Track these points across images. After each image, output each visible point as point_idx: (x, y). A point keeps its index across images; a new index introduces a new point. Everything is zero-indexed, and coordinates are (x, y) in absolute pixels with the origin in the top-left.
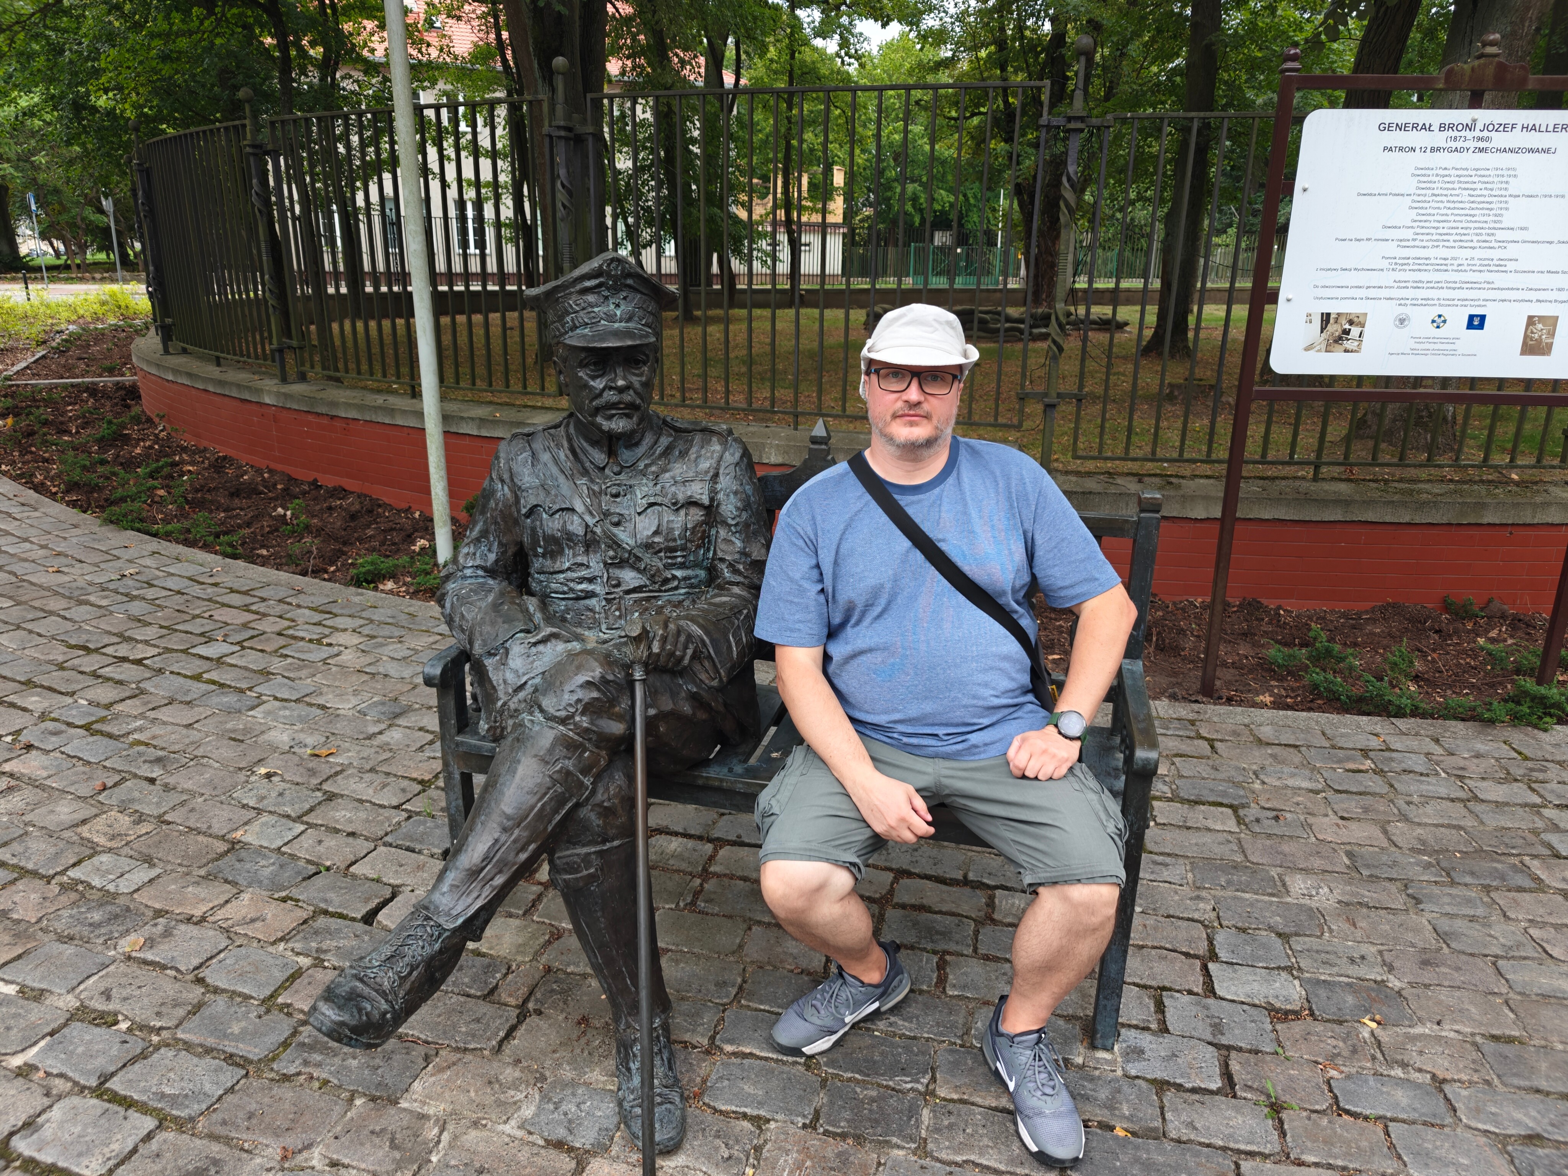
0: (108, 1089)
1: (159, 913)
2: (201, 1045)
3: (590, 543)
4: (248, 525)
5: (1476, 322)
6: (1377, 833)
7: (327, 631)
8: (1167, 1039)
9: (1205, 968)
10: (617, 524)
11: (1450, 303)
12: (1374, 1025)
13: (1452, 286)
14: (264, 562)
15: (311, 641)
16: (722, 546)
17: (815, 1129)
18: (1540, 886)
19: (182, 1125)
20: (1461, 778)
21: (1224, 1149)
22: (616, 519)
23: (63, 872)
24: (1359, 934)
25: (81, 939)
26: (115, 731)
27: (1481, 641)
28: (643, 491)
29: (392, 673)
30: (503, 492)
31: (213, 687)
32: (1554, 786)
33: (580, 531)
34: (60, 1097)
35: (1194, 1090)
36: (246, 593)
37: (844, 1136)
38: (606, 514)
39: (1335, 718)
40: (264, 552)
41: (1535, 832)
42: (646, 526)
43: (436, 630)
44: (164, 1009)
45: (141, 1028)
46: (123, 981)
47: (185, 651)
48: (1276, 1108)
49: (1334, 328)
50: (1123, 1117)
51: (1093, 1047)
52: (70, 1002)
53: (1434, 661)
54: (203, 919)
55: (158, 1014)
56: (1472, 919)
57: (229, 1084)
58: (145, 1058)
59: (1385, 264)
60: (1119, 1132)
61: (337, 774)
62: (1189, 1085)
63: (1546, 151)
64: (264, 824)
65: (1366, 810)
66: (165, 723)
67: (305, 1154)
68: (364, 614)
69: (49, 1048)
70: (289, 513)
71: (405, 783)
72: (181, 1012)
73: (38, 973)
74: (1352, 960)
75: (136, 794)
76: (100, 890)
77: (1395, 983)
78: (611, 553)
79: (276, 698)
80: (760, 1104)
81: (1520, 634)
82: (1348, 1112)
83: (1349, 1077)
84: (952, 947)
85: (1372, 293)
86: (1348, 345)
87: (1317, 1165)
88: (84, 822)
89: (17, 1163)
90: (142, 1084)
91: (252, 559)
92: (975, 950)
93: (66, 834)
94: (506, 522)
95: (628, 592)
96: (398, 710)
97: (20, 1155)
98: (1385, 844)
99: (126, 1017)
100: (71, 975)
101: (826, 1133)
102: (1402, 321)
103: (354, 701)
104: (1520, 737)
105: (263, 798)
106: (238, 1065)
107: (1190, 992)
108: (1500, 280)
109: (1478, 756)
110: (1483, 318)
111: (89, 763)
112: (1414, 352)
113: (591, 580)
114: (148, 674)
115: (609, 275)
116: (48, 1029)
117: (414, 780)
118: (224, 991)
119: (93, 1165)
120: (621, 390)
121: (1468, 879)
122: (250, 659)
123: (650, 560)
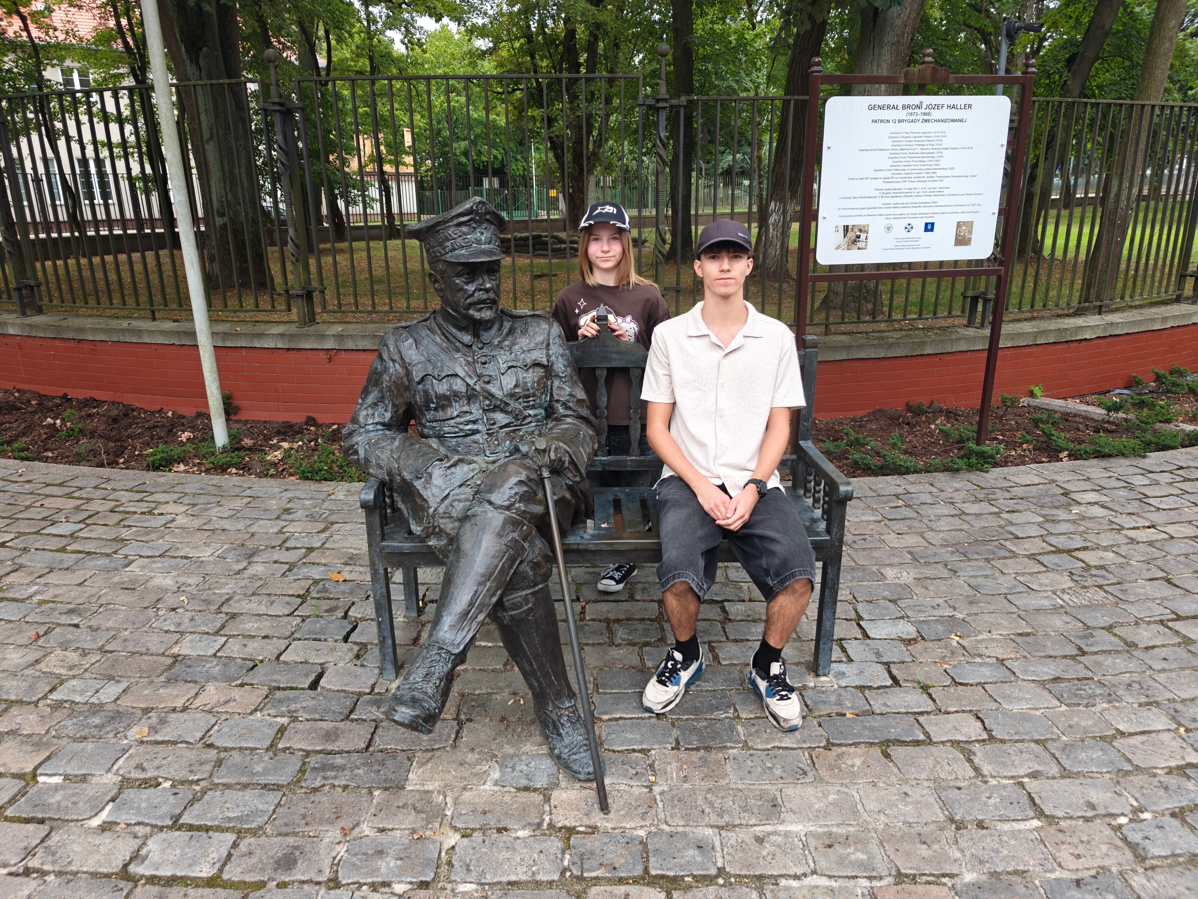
0: (183, 824)
1: (146, 711)
2: (238, 784)
3: (471, 396)
4: (24, 434)
5: (929, 227)
6: (920, 539)
7: (153, 505)
8: (854, 665)
9: (859, 625)
10: (488, 382)
11: (914, 216)
12: (957, 638)
13: (915, 205)
14: (55, 460)
15: (142, 513)
16: (558, 392)
17: (678, 749)
18: (1014, 555)
19: (254, 832)
20: (952, 503)
21: (907, 713)
22: (487, 379)
23: (45, 697)
24: (931, 593)
25: (93, 737)
26: (18, 595)
27: (933, 427)
28: (503, 359)
29: (228, 527)
30: (394, 369)
31: (82, 556)
32: (1002, 501)
33: (464, 390)
34: (146, 837)
35: (879, 688)
36: (61, 485)
37: (698, 749)
38: (480, 376)
39: (873, 479)
40: (50, 454)
41: (1000, 526)
42: (508, 382)
43: (244, 494)
44: (193, 768)
45: (182, 783)
46: (148, 757)
47: (37, 533)
48: (925, 688)
49: (851, 235)
50: (848, 708)
51: (818, 675)
52: (111, 779)
53: (910, 442)
54: (185, 709)
55: (191, 771)
56: (986, 576)
57: (276, 802)
58: (198, 800)
59: (877, 193)
60: (849, 715)
61: (228, 600)
62: (875, 686)
63: (961, 121)
64: (191, 641)
65: (910, 528)
66: (56, 585)
67: (357, 830)
68: (176, 489)
69: (118, 809)
70: (58, 422)
71: (287, 599)
72: (208, 767)
73: (74, 763)
74: (933, 608)
75: (70, 636)
76: (86, 703)
77: (959, 616)
78: (487, 402)
79: (141, 556)
80: (641, 742)
81: (952, 420)
82: (961, 684)
83: (954, 666)
84: (713, 638)
85: (871, 212)
86: (860, 245)
87: (956, 712)
88: (37, 661)
89: (143, 881)
90: (209, 815)
91: (46, 460)
92: (727, 638)
93: (28, 672)
94: (398, 390)
95: (501, 428)
96: (250, 552)
97: (142, 876)
98: (926, 544)
99: (166, 779)
100: (102, 761)
101: (686, 749)
102: (889, 228)
103: (209, 551)
104: (976, 477)
105: (179, 625)
106: (274, 790)
107: (856, 639)
108: (941, 200)
109: (957, 490)
110: (933, 224)
111: (11, 621)
112: (897, 248)
113: (474, 422)
114: (17, 553)
116: (109, 798)
117: (293, 595)
118: (232, 749)
119: (204, 869)
120: (487, 291)
121: (976, 557)
122: (98, 532)
123: (514, 405)
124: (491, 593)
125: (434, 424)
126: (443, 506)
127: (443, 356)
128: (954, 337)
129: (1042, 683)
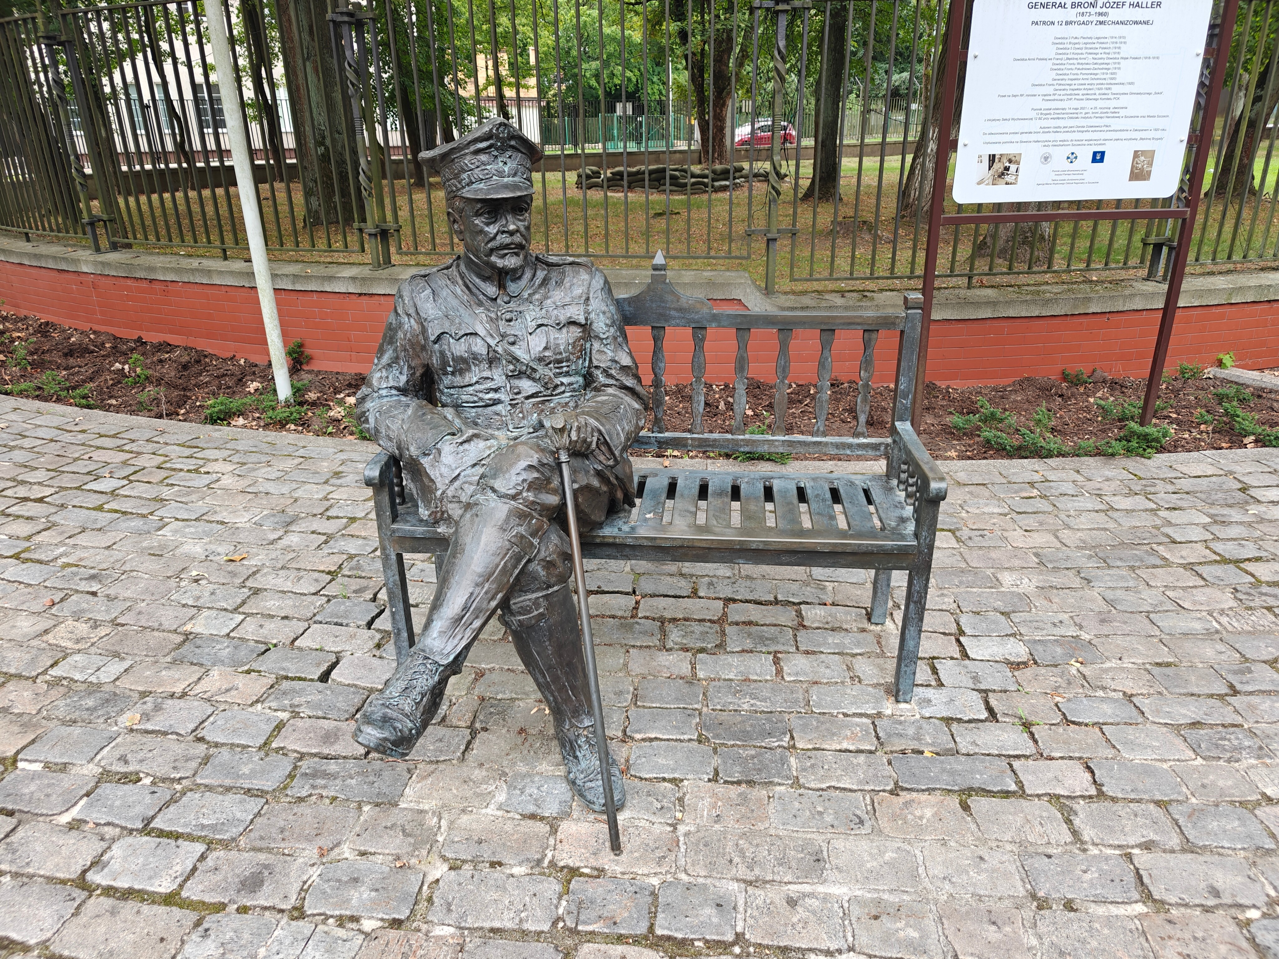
0: (153, 829)
1: (144, 694)
2: (221, 786)
3: (492, 360)
4: (91, 379)
5: (1098, 157)
6: (1052, 538)
7: (201, 462)
8: (944, 691)
9: (958, 641)
10: (513, 343)
11: (1079, 143)
12: (1078, 665)
13: (1082, 130)
14: (117, 410)
15: (189, 471)
16: (597, 356)
17: (717, 781)
18: (1167, 563)
19: (226, 845)
20: (1099, 495)
21: (999, 756)
22: (512, 339)
23: (45, 672)
24: (1055, 607)
25: (83, 721)
26: (43, 557)
27: (1092, 400)
28: (532, 315)
29: (272, 490)
30: (410, 325)
31: (118, 515)
32: (1162, 495)
33: (484, 352)
34: (114, 840)
35: (970, 721)
36: (114, 436)
37: (739, 783)
38: (503, 336)
39: (1006, 462)
40: (114, 402)
41: (1156, 527)
42: (537, 343)
43: (297, 454)
44: (177, 764)
45: (164, 780)
46: (134, 747)
47: (78, 488)
48: (1027, 725)
49: (998, 167)
50: (928, 744)
51: (897, 701)
52: (93, 770)
53: (1061, 417)
54: (184, 695)
55: (174, 768)
56: (1127, 589)
57: (256, 811)
58: (176, 802)
59: (1033, 114)
60: (927, 754)
61: (254, 573)
62: (966, 718)
63: (1146, 23)
64: (207, 618)
65: (1041, 524)
66: (85, 547)
67: (336, 851)
68: (228, 446)
69: (90, 805)
70: (126, 367)
71: (316, 575)
72: (194, 764)
73: (57, 750)
74: (1054, 625)
75: (85, 605)
76: (84, 682)
77: (1085, 636)
78: (511, 367)
79: (177, 519)
80: (674, 770)
81: (1117, 393)
82: (1074, 723)
83: (1069, 700)
84: (780, 648)
85: (1025, 137)
86: (1008, 178)
87: (1062, 758)
88: (46, 632)
89: (99, 892)
90: (182, 821)
91: (107, 408)
92: (797, 648)
93: (34, 643)
94: (414, 349)
95: (527, 398)
96: (288, 520)
97: (98, 886)
98: (1059, 545)
99: (148, 774)
100: (86, 749)
101: (726, 782)
102: (1046, 159)
103: (247, 516)
104: (1135, 464)
105: (198, 598)
106: (258, 796)
107: (952, 658)
108: (1115, 124)
109: (1108, 480)
110: (1103, 154)
111: (30, 585)
112: (1055, 182)
113: (496, 390)
114: (53, 510)
115: (498, 138)
116: (84, 792)
117: (323, 572)
118: (223, 745)
119: (165, 883)
120: (512, 233)
121: (1119, 563)
122: (140, 490)
123: (542, 371)
124: (489, 596)
125: (452, 391)
126: (452, 488)
127: (462, 310)
128: (1127, 292)
129: (1176, 728)
